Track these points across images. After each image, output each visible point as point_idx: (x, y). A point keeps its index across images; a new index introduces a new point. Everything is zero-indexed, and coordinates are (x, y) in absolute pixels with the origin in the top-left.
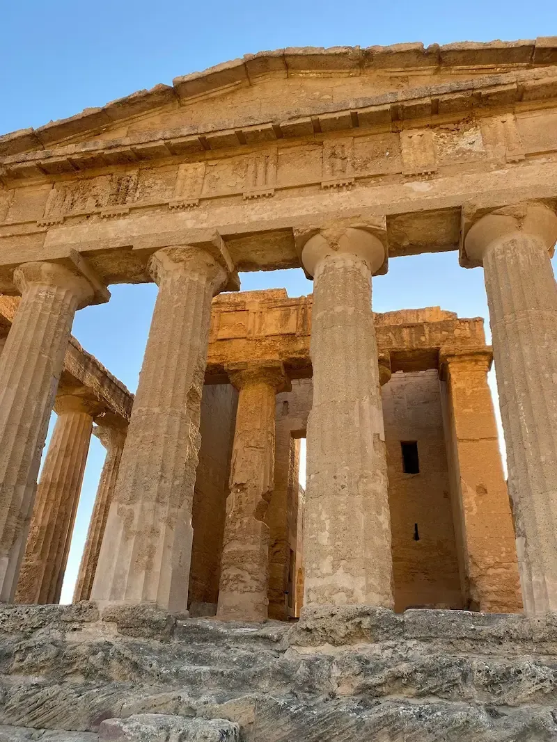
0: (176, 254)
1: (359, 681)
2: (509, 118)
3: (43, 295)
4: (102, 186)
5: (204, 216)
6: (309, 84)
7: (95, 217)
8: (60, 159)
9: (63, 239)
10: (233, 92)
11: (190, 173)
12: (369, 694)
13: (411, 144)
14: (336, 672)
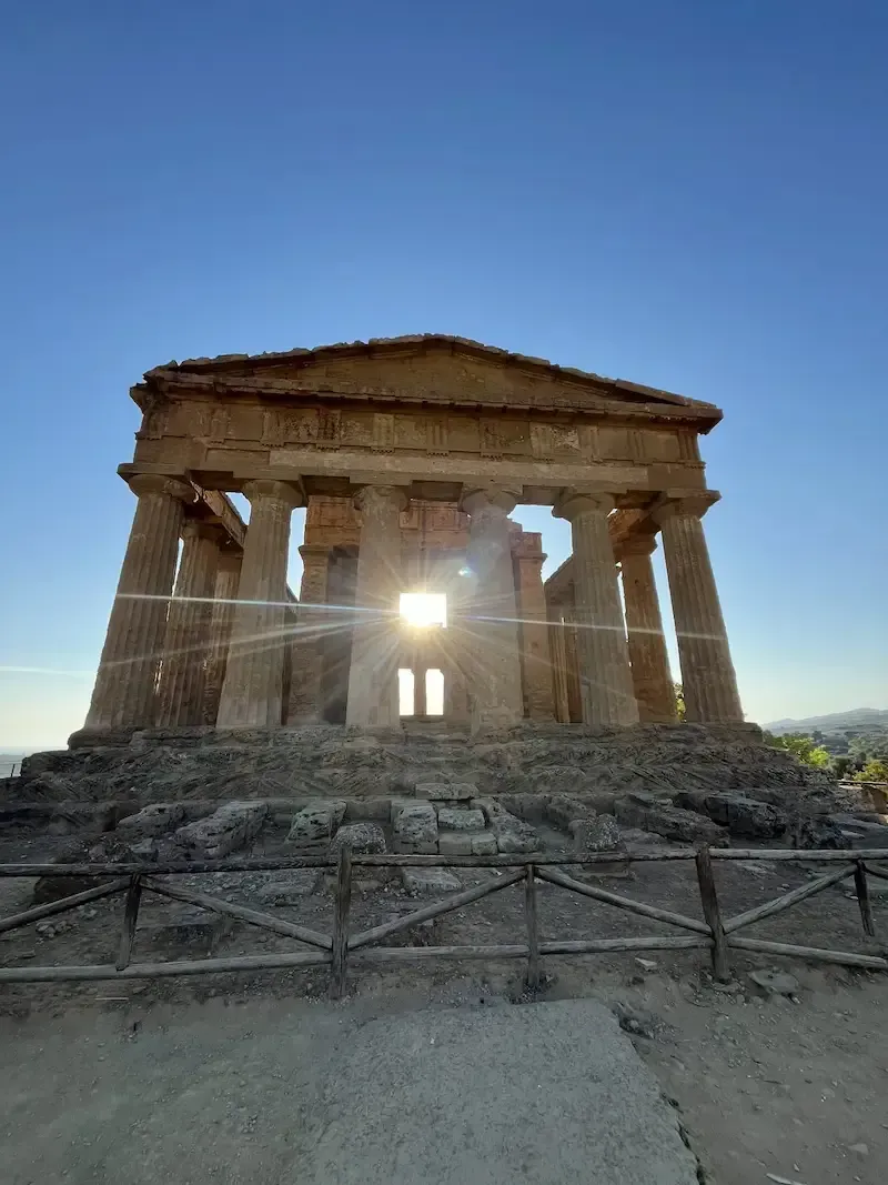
0: (383, 491)
1: (522, 760)
2: (595, 428)
3: (274, 505)
4: (310, 418)
5: (398, 461)
6: (467, 366)
7: (310, 447)
8: (279, 392)
9: (285, 462)
10: (410, 357)
11: (383, 420)
12: (526, 766)
13: (537, 435)
14: (510, 757)
